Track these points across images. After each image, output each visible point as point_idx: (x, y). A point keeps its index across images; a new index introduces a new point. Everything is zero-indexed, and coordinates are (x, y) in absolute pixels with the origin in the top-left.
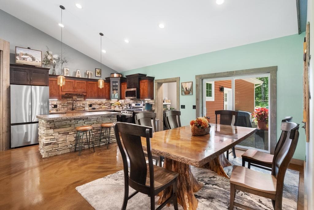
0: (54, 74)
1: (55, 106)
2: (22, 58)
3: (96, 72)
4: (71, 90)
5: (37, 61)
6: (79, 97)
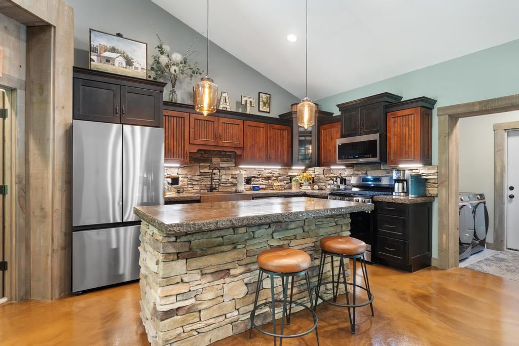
0: (174, 101)
1: (175, 181)
2: (104, 57)
3: (261, 100)
4: (211, 141)
5: (136, 68)
6: (225, 159)
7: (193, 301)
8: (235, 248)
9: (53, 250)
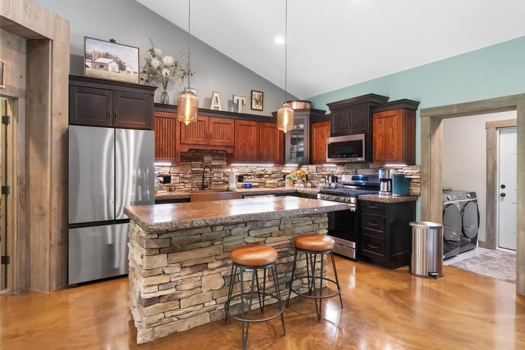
0: (165, 103)
1: (167, 179)
2: (98, 63)
3: (253, 98)
4: (201, 140)
5: (129, 72)
6: (216, 157)
7: (173, 291)
8: (213, 244)
9: (51, 246)
